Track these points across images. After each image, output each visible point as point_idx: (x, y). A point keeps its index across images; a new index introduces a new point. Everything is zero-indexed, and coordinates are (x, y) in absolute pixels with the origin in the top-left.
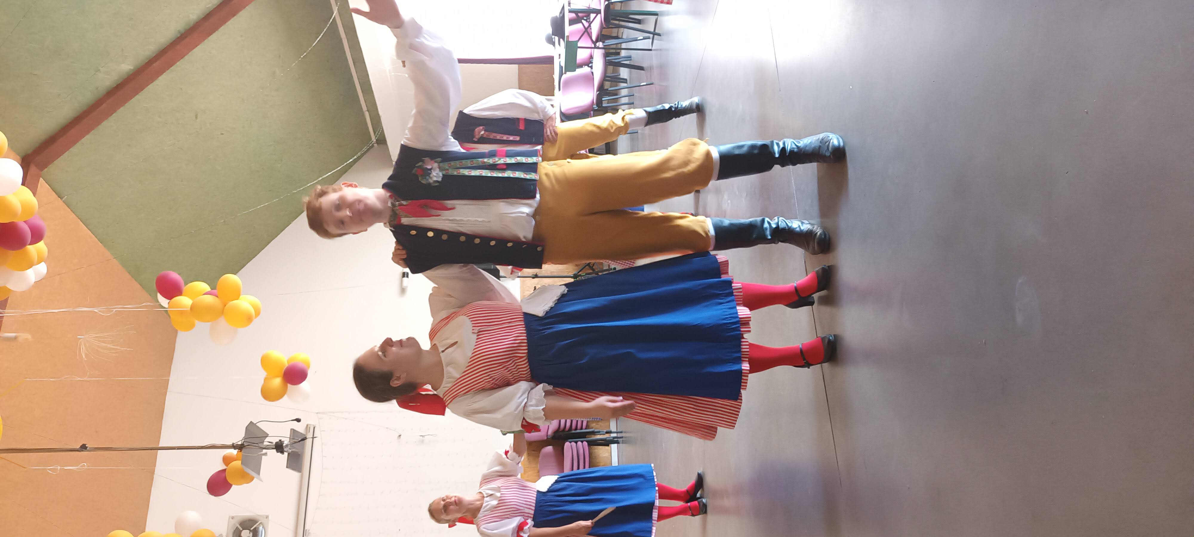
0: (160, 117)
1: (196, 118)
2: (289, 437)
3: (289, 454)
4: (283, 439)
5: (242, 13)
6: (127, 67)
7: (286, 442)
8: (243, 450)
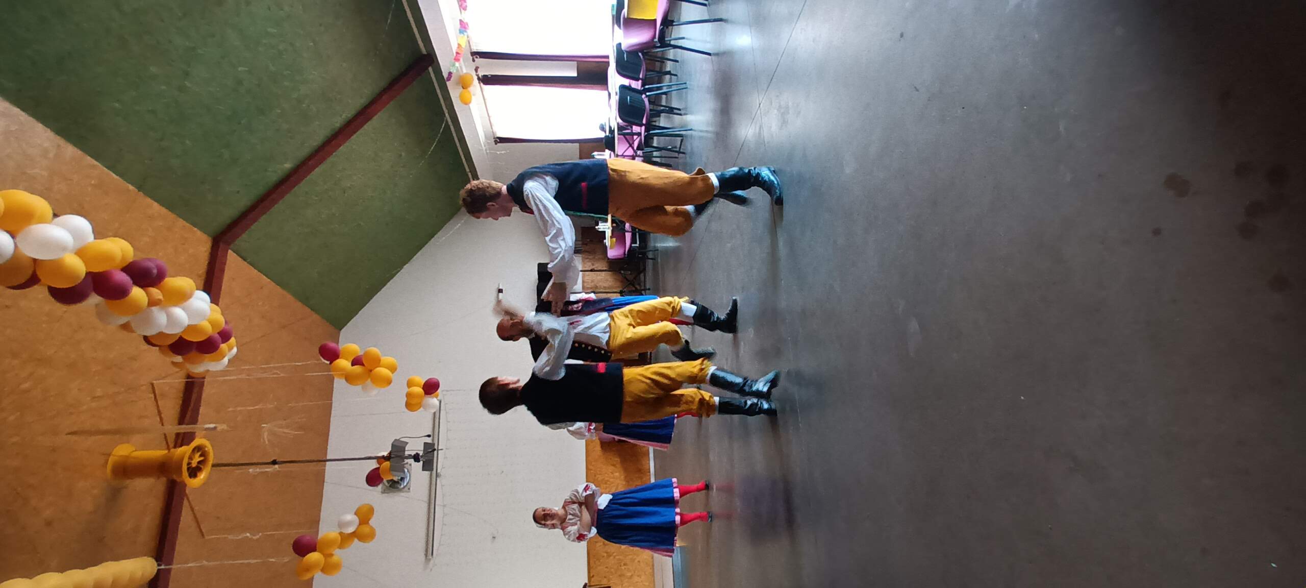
0: (317, 196)
1: (344, 193)
2: (422, 449)
3: (423, 462)
4: (419, 452)
5: (375, 118)
6: (288, 166)
7: (421, 453)
8: (391, 460)
